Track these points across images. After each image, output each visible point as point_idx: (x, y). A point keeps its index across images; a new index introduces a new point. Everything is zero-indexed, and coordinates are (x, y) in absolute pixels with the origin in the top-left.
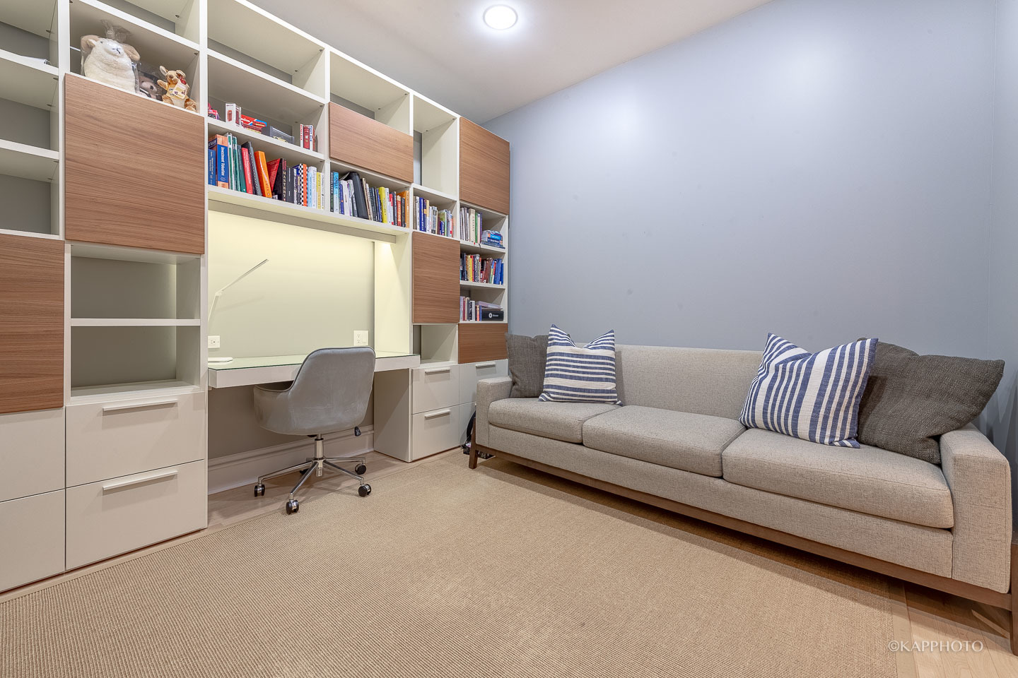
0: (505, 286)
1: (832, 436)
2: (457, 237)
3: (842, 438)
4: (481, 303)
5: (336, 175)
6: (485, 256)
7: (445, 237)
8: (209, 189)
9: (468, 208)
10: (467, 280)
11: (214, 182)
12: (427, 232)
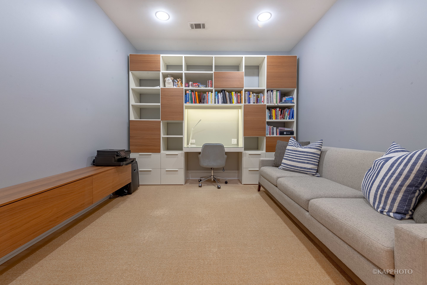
0: (295, 120)
1: (384, 208)
2: (265, 103)
3: (390, 211)
4: (280, 128)
5: (217, 92)
6: (282, 108)
7: (260, 104)
8: (185, 104)
9: (272, 91)
10: (272, 119)
11: (186, 103)
12: (251, 104)
